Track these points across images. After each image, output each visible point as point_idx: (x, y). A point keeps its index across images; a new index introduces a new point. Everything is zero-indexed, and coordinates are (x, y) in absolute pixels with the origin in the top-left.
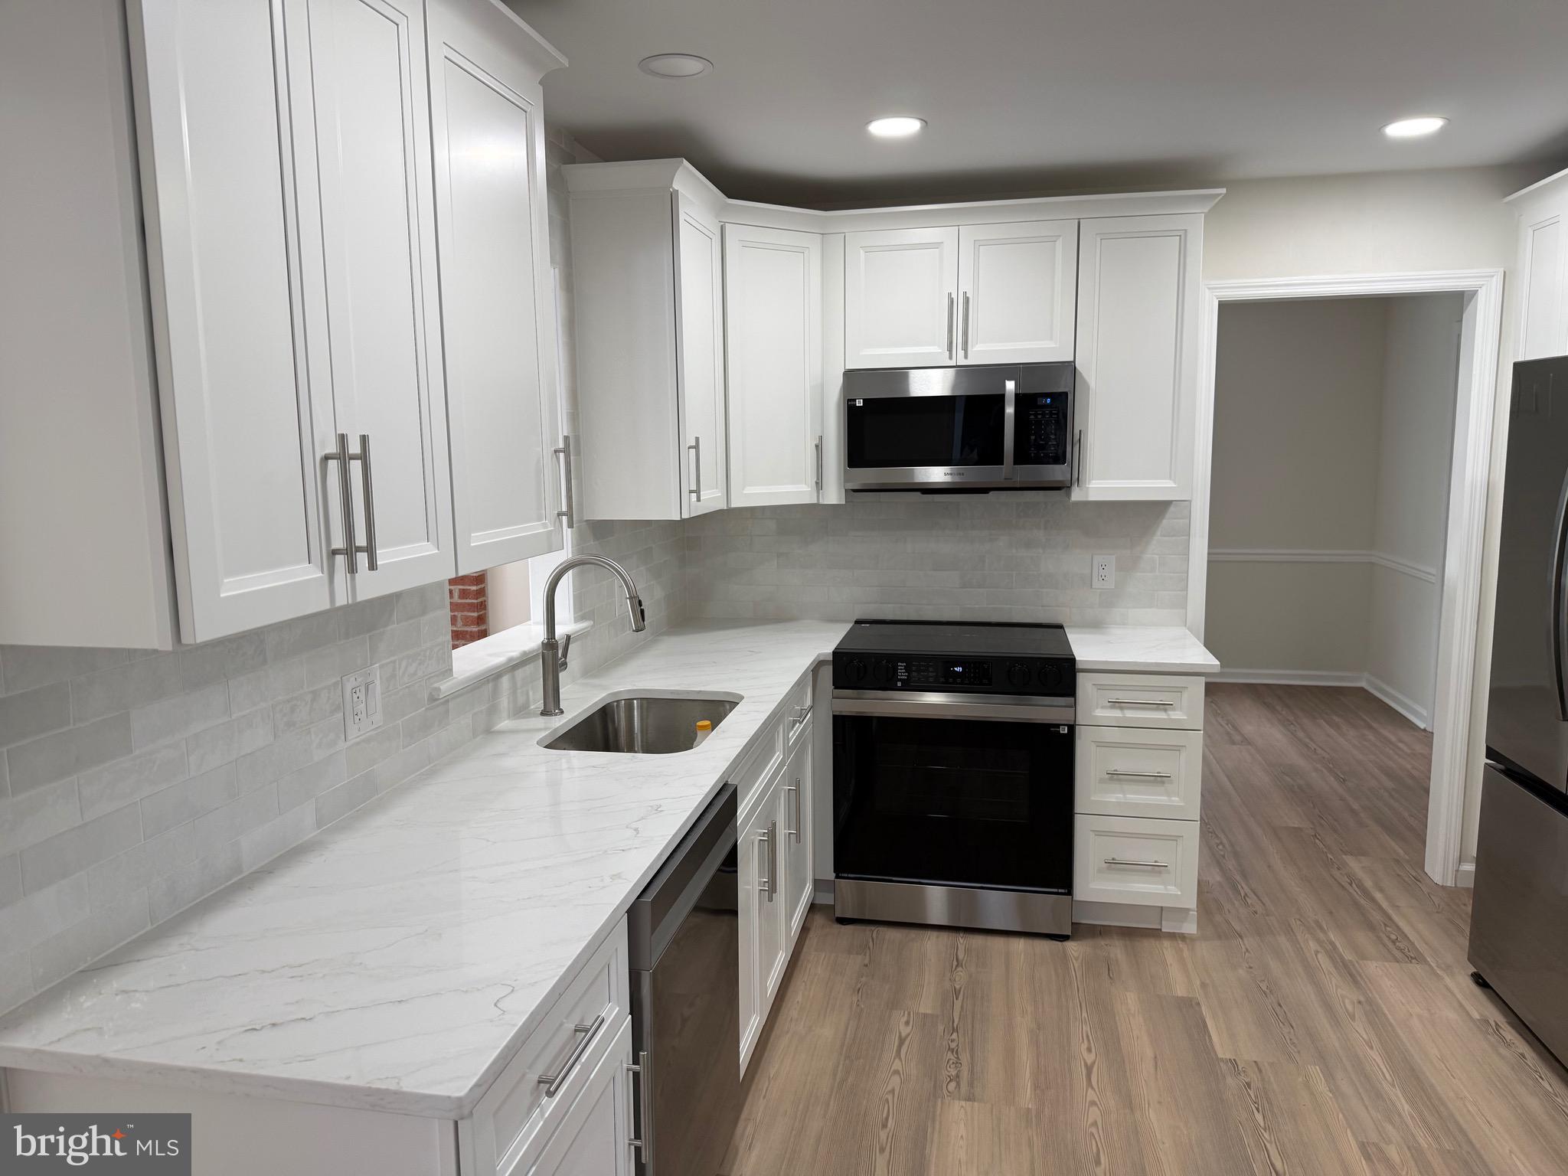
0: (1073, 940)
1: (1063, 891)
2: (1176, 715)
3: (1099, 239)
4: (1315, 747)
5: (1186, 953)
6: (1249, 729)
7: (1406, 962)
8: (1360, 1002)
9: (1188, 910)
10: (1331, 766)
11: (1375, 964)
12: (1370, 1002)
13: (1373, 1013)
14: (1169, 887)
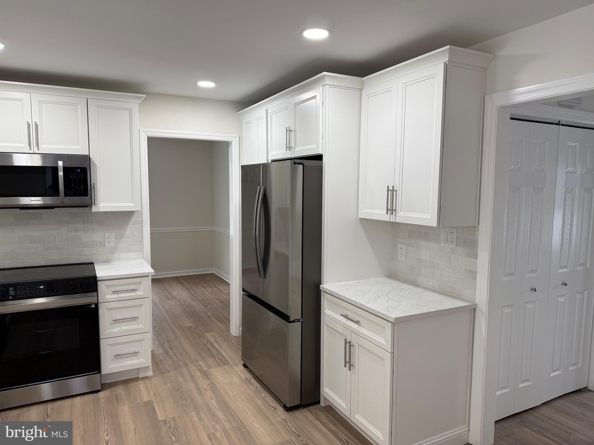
0: (102, 391)
1: (97, 372)
2: (139, 293)
3: (96, 108)
4: (197, 296)
5: (148, 384)
6: (175, 293)
7: (224, 366)
8: (209, 384)
9: (148, 367)
10: (202, 302)
11: (214, 369)
12: (212, 383)
13: (213, 387)
14: (140, 360)
